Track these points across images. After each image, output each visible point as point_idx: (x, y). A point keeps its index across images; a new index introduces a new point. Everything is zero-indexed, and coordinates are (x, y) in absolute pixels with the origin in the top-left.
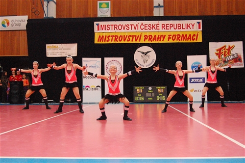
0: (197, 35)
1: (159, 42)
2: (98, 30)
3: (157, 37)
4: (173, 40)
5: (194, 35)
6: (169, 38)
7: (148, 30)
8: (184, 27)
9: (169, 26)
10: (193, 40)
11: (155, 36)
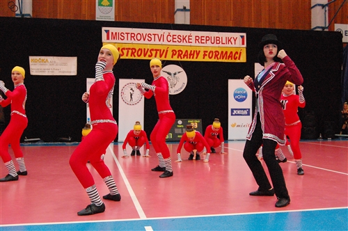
0: (240, 53)
1: (191, 60)
2: (108, 38)
3: (189, 53)
4: (210, 58)
5: (237, 53)
6: (205, 55)
7: (177, 43)
8: (224, 42)
9: (205, 38)
10: (235, 59)
11: (187, 51)
